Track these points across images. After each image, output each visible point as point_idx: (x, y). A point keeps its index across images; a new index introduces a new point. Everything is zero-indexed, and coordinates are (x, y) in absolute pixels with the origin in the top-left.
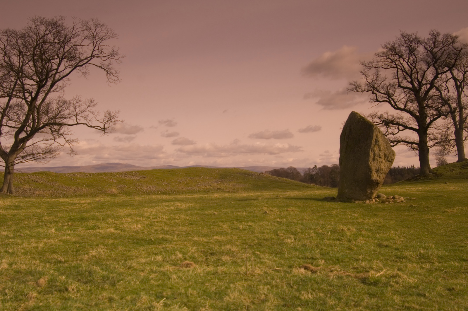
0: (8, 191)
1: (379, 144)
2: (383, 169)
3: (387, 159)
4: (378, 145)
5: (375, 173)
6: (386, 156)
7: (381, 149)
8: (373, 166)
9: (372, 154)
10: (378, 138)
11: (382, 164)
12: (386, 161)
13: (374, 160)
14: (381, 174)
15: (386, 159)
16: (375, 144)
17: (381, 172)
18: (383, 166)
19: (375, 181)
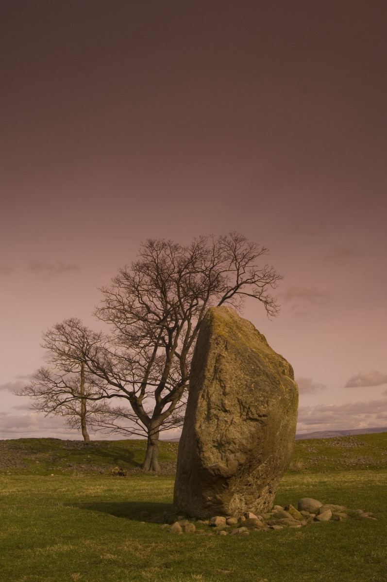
0: (150, 468)
1: (222, 378)
2: (237, 441)
3: (247, 414)
4: (220, 381)
5: (214, 450)
6: (244, 407)
7: (228, 390)
8: (204, 433)
9: (205, 403)
10: (221, 364)
11: (231, 428)
12: (245, 420)
13: (208, 418)
14: (232, 452)
15: (245, 413)
16: (213, 379)
17: (231, 447)
18: (234, 433)
19: (214, 470)
